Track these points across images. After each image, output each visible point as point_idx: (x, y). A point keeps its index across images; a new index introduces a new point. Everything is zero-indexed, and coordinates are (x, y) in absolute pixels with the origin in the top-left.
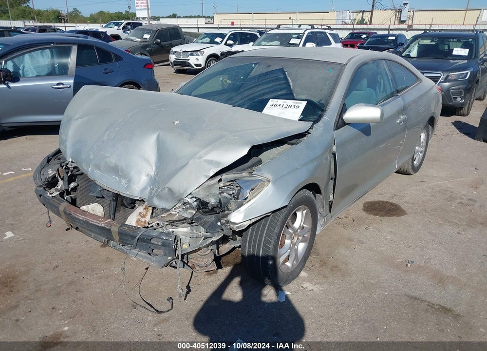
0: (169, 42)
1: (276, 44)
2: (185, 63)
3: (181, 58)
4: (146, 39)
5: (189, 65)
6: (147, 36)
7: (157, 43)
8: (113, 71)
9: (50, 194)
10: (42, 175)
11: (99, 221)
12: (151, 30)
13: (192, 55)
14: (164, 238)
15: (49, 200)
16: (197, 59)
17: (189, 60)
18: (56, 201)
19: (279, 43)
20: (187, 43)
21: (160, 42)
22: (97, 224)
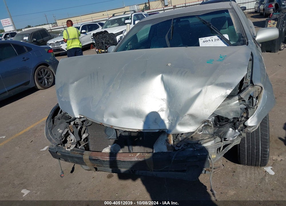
0: (42, 40)
1: (116, 26)
2: (60, 50)
3: (56, 47)
4: (26, 40)
5: (62, 50)
6: (26, 38)
7: (34, 41)
8: (29, 59)
9: (68, 148)
10: (54, 136)
11: (130, 157)
12: (28, 34)
13: (62, 43)
14: (199, 154)
15: (69, 153)
16: (66, 45)
17: (61, 47)
18: (76, 152)
19: (118, 24)
20: (53, 38)
21: (36, 40)
22: (129, 160)
